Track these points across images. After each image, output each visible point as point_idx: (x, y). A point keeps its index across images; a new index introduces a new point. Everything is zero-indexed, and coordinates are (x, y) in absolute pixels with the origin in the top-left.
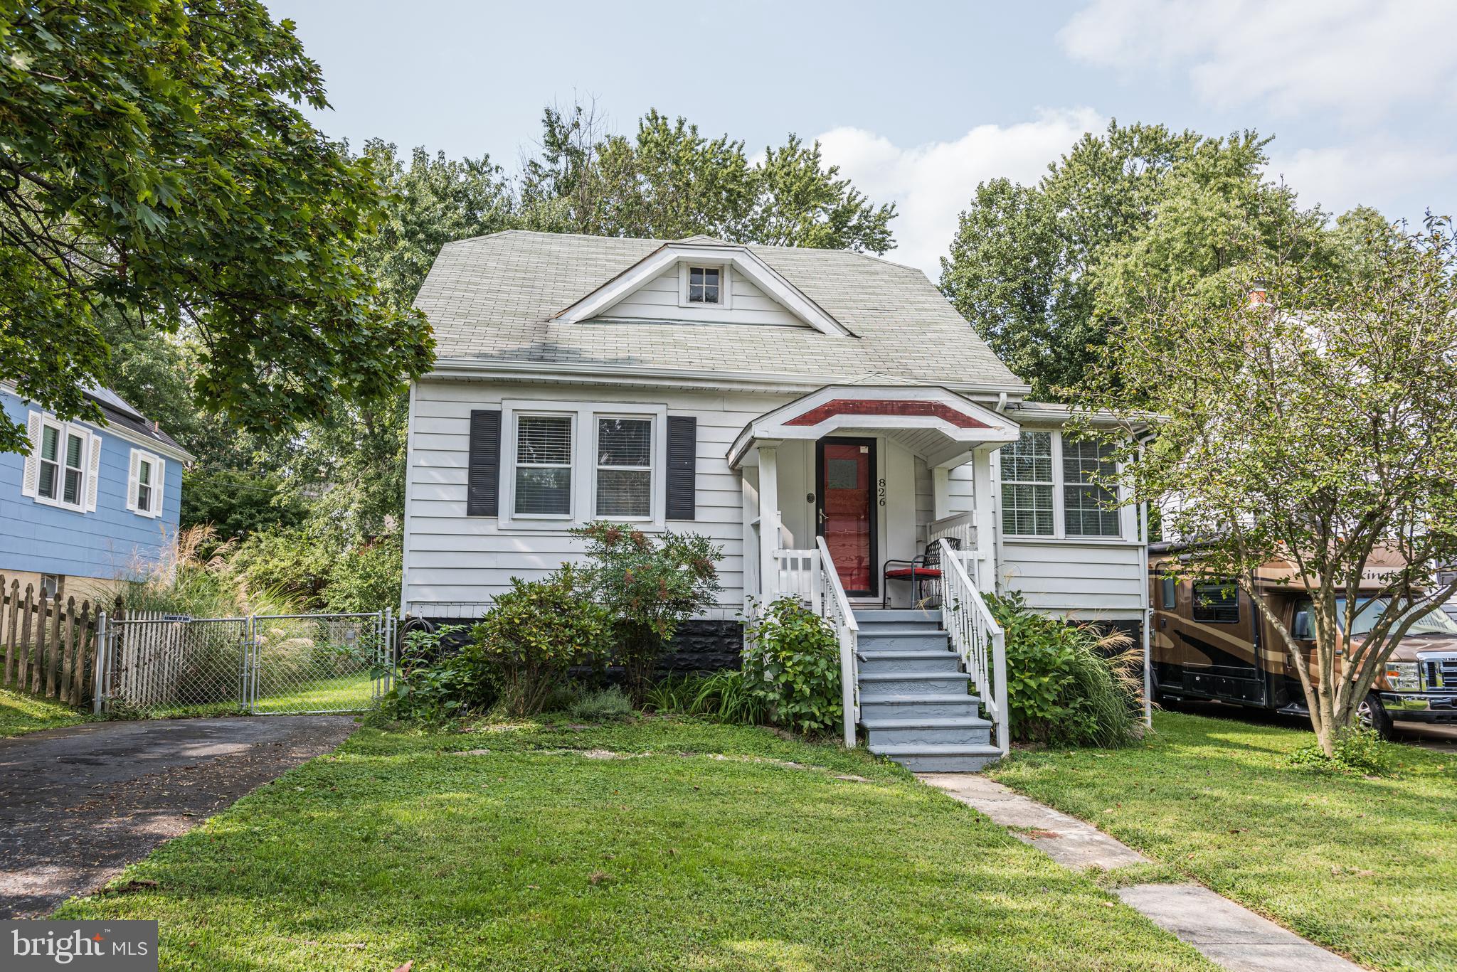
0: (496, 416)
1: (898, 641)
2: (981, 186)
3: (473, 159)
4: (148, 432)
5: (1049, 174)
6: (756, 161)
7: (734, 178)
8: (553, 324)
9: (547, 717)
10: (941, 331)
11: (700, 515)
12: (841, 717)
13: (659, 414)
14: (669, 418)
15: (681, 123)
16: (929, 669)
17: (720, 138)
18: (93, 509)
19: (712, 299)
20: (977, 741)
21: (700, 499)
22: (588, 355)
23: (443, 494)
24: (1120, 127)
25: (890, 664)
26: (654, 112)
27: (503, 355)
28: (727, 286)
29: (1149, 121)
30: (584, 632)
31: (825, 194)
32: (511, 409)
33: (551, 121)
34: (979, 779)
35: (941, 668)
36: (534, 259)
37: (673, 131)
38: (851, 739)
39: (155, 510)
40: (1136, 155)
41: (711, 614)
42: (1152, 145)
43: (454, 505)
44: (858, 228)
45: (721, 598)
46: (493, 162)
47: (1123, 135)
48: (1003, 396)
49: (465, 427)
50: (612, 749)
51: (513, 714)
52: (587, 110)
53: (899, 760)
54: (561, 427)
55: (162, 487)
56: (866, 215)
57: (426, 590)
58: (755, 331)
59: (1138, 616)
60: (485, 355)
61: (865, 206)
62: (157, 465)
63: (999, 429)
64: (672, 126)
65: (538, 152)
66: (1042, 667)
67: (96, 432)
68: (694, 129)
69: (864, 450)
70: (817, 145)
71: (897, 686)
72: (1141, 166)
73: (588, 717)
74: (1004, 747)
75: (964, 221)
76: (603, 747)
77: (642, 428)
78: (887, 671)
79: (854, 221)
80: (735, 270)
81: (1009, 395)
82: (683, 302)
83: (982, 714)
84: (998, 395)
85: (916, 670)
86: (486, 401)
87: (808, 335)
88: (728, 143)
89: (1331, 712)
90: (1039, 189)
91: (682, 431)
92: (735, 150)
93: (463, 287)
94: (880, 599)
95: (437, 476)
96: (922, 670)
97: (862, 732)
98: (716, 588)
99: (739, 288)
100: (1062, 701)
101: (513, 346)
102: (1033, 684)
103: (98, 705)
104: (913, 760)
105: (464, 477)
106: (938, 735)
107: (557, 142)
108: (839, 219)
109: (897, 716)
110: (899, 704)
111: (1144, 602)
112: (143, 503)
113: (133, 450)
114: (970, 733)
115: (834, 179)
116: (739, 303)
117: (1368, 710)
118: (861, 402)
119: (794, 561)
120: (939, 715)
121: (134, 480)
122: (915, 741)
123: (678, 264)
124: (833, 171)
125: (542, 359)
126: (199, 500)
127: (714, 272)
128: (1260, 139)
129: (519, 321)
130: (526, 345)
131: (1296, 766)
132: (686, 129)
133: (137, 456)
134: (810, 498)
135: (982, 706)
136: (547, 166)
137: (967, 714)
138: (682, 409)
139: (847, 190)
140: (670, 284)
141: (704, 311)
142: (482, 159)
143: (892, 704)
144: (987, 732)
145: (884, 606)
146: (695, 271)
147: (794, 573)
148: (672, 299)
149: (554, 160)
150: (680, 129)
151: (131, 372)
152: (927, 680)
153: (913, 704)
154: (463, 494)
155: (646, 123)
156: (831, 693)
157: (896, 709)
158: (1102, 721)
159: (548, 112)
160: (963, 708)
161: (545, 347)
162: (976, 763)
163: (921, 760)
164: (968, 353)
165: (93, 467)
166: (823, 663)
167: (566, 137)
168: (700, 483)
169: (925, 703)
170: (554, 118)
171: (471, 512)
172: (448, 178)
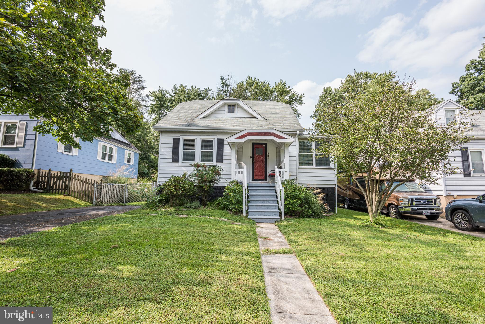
0: (179, 139)
1: (263, 191)
2: (324, 89)
3: (206, 88)
4: (130, 147)
5: (341, 85)
6: (272, 86)
7: (267, 90)
8: (195, 119)
9: (178, 207)
10: (288, 118)
11: (224, 161)
12: (243, 209)
13: (215, 138)
14: (218, 139)
15: (255, 78)
16: (269, 198)
17: (263, 81)
18: (116, 162)
19: (233, 112)
20: (276, 215)
21: (225, 158)
22: (199, 125)
23: (167, 157)
24: (357, 73)
25: (259, 196)
26: (249, 76)
27: (180, 125)
28: (236, 109)
29: (365, 71)
30: (184, 188)
31: (287, 93)
32: (182, 138)
33: (222, 79)
34: (272, 225)
35: (272, 197)
36: (198, 105)
37: (253, 80)
38: (244, 214)
39: (132, 163)
40: (362, 79)
41: (219, 185)
42: (366, 76)
43: (169, 160)
44: (295, 100)
45: (222, 180)
46: (210, 89)
47: (358, 75)
48: (298, 132)
49: (172, 142)
50: (187, 215)
51: (171, 207)
52: (230, 76)
53: (254, 219)
54: (193, 141)
55: (133, 158)
56: (297, 96)
57: (163, 178)
58: (242, 119)
59: (334, 186)
60: (176, 126)
61: (297, 94)
62: (132, 154)
63: (289, 139)
64: (253, 79)
65: (220, 86)
66: (295, 197)
67: (116, 146)
68: (258, 79)
69: (264, 146)
70: (285, 81)
71: (259, 202)
72: (363, 81)
73: (188, 208)
74: (283, 217)
75: (320, 97)
76: (186, 214)
77: (211, 141)
78: (258, 198)
79: (295, 98)
80: (238, 105)
81: (299, 132)
82: (226, 113)
83: (279, 209)
84: (297, 132)
85: (265, 198)
86: (176, 136)
87: (254, 119)
88: (266, 82)
89: (372, 210)
90: (339, 88)
91: (221, 142)
92: (267, 84)
93: (179, 112)
94: (267, 181)
95: (165, 153)
96: (267, 198)
97: (247, 213)
98: (221, 178)
99: (239, 109)
100: (300, 206)
101: (183, 123)
102: (292, 202)
103: (94, 203)
104: (257, 220)
105: (171, 153)
106: (266, 214)
107: (224, 83)
108: (291, 97)
109: (257, 209)
110: (258, 206)
111: (336, 183)
112: (129, 161)
113: (126, 150)
114: (274, 213)
115: (289, 89)
116: (239, 112)
117: (395, 211)
118: (254, 133)
119: (239, 172)
120: (268, 209)
121: (126, 157)
122: (260, 215)
123: (225, 104)
124: (289, 87)
125: (188, 126)
126: (155, 162)
127: (233, 106)
128: (393, 73)
129: (188, 118)
130: (186, 123)
131: (363, 224)
132: (256, 79)
133: (127, 152)
134: (251, 157)
135: (279, 206)
136: (222, 89)
137: (275, 209)
138: (221, 137)
139: (292, 91)
140: (223, 109)
141: (231, 115)
142: (208, 88)
143: (256, 206)
144: (278, 213)
145: (268, 183)
146: (229, 106)
147: (239, 175)
148: (223, 112)
149: (223, 87)
150: (255, 80)
151: (137, 136)
152: (267, 200)
153: (261, 206)
154: (171, 157)
155: (247, 79)
156: (240, 203)
157: (257, 207)
158: (313, 211)
159: (221, 77)
160: (274, 207)
161: (191, 124)
162: (274, 221)
163: (259, 220)
164: (293, 122)
165: (115, 154)
166: (238, 195)
167: (225, 82)
168: (225, 154)
169: (264, 206)
170: (222, 78)
171: (173, 161)
172: (197, 92)
